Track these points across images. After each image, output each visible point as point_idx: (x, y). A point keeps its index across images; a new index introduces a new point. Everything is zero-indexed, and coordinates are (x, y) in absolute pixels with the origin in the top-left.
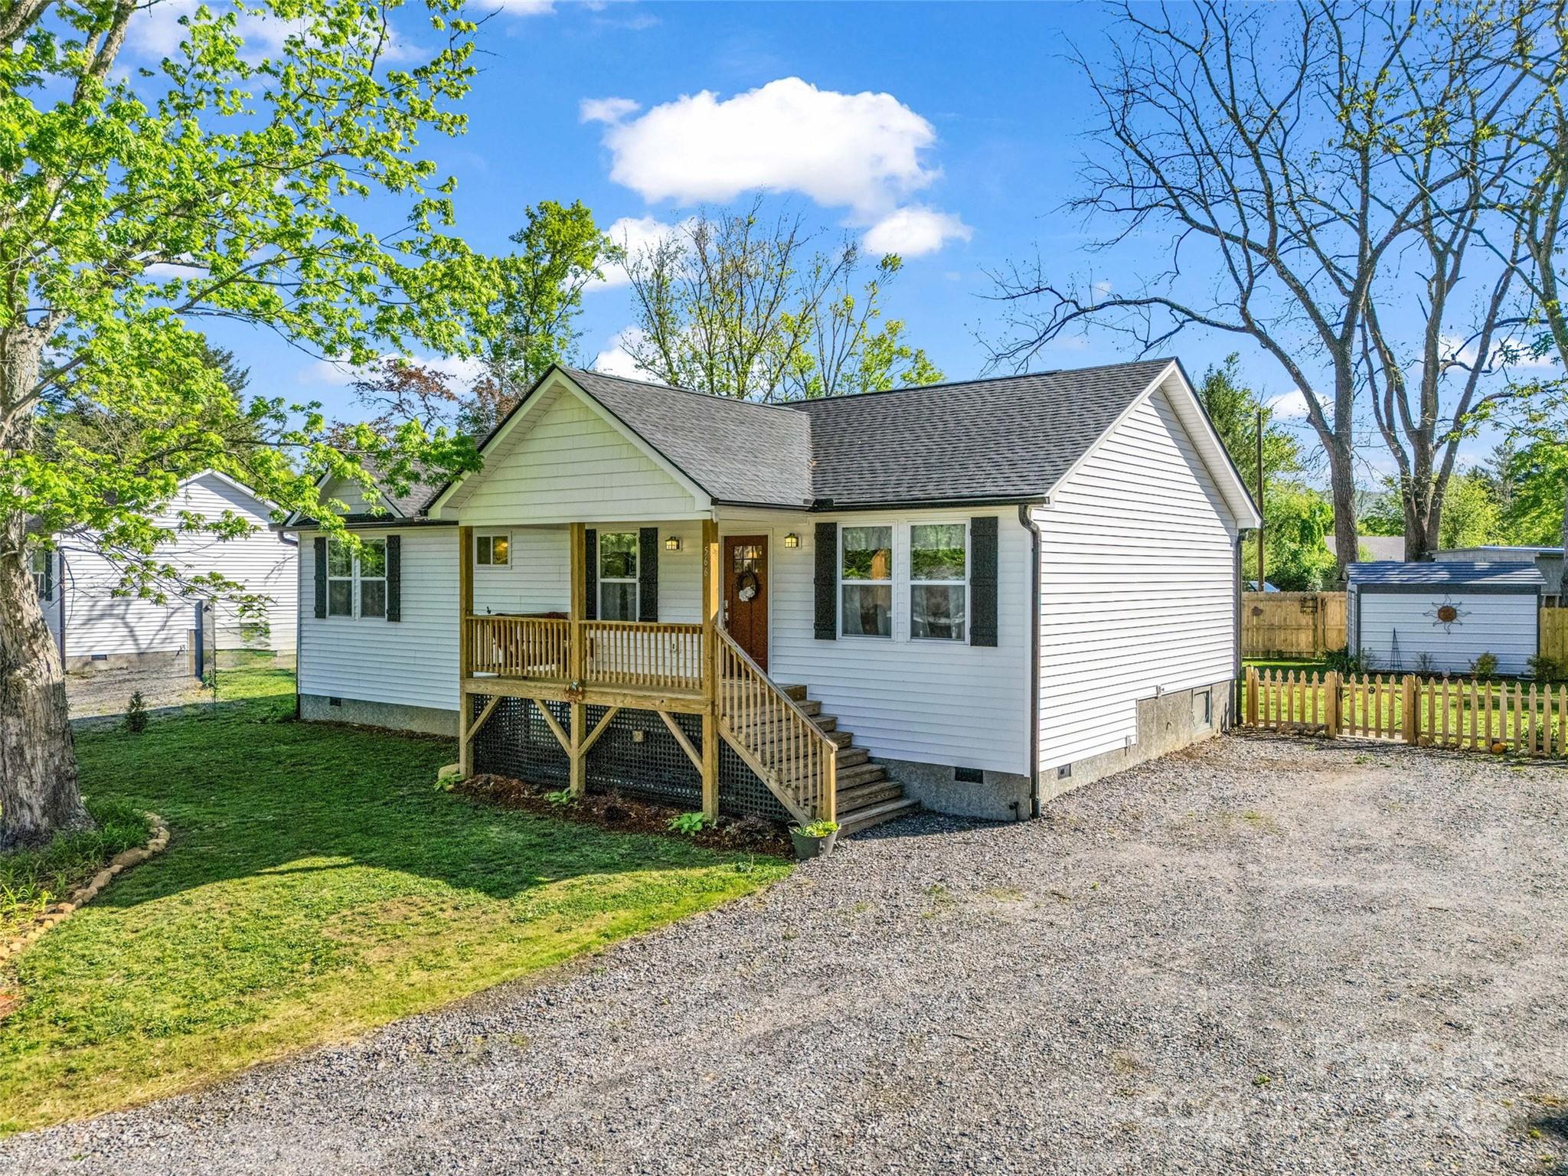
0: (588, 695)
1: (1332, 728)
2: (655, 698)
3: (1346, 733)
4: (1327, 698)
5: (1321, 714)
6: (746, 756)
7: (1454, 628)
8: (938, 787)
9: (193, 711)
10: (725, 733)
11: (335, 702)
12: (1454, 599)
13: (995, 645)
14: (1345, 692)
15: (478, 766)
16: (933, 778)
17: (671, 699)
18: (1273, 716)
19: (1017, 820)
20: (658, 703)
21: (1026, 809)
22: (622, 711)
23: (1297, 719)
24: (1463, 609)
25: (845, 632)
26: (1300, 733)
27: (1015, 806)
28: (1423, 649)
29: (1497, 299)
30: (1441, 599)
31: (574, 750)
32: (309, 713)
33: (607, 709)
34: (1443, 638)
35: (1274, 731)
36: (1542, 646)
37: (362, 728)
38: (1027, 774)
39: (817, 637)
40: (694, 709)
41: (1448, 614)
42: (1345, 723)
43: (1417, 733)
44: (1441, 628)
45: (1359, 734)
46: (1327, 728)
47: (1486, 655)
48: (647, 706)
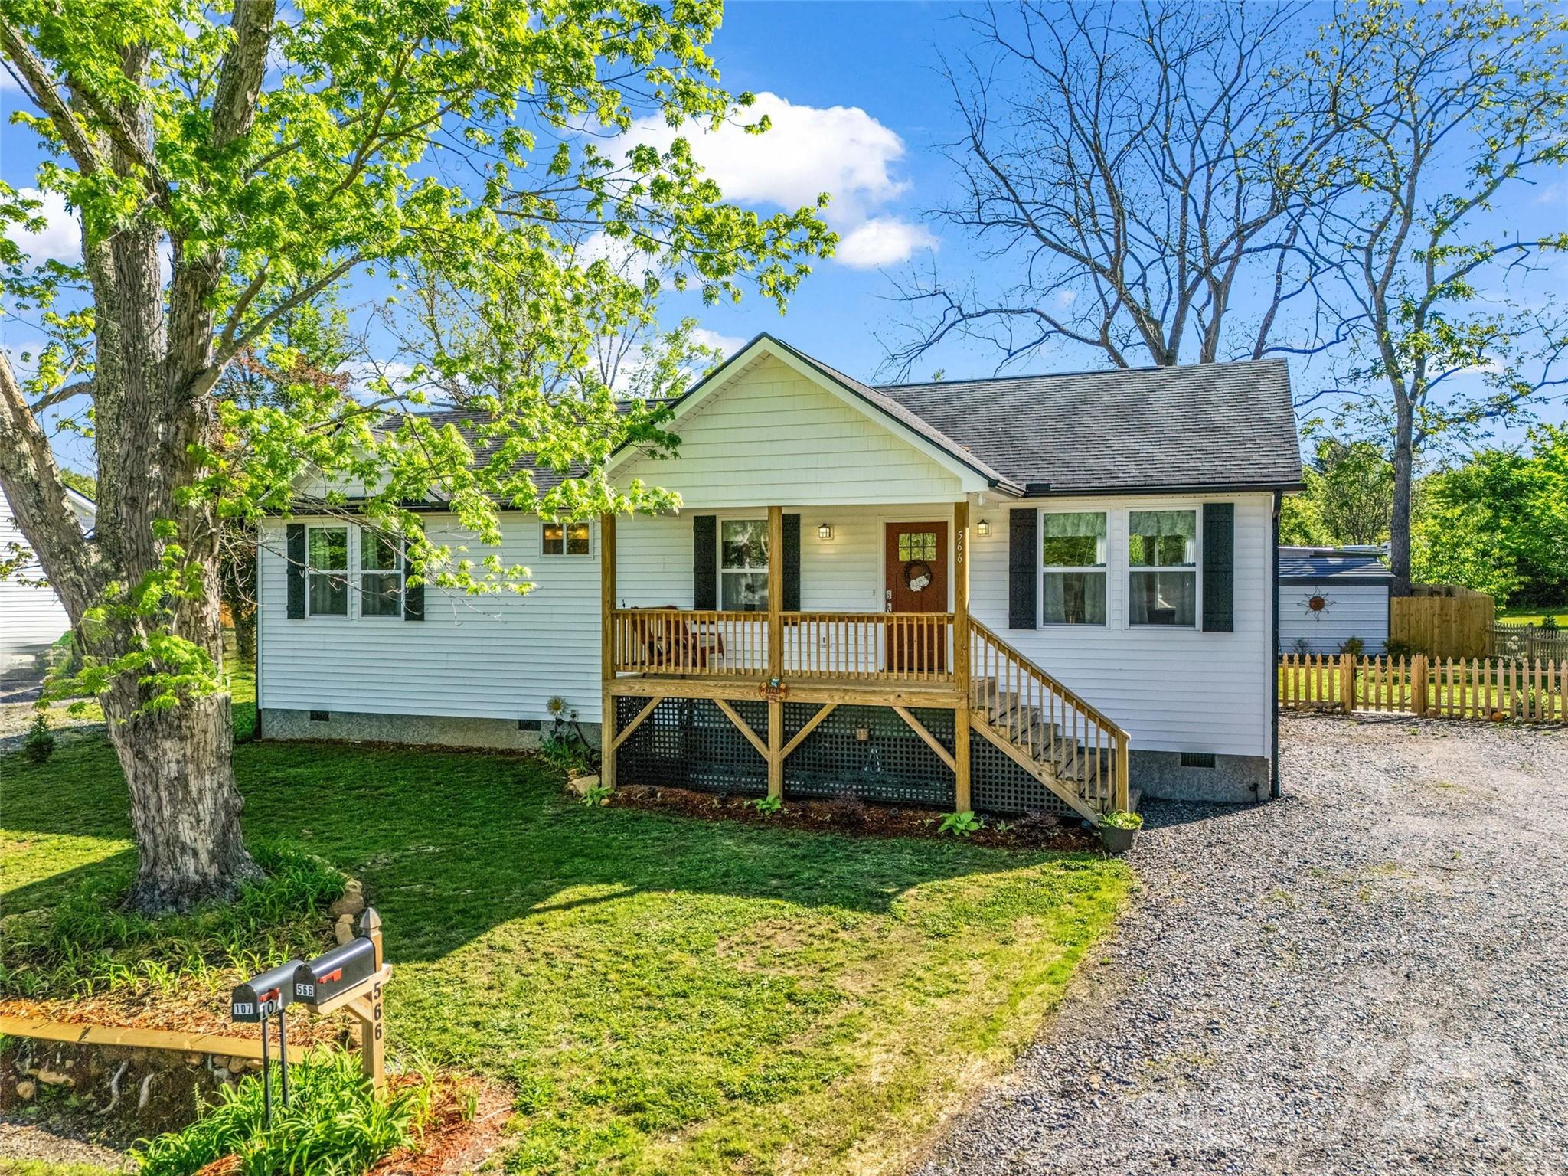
0: (792, 692)
1: (1348, 706)
2: (888, 693)
3: (1360, 710)
4: (1342, 678)
5: (1337, 691)
6: (1010, 751)
7: (1322, 616)
8: (1162, 773)
9: (78, 737)
10: (982, 729)
11: (319, 716)
12: (1323, 590)
13: (1231, 630)
14: (1359, 672)
15: (623, 776)
16: (1155, 766)
17: (911, 693)
18: (1291, 697)
19: (1257, 802)
20: (892, 698)
21: (1264, 791)
22: (839, 707)
23: (1314, 698)
24: (1328, 600)
25: (1046, 621)
26: (1320, 710)
27: (1255, 788)
28: (1299, 636)
29: (1266, 327)
30: (1311, 591)
31: (774, 755)
32: (273, 729)
33: (818, 707)
34: (1314, 625)
35: (1294, 709)
36: (1393, 631)
37: (369, 745)
38: (1268, 755)
39: (1011, 627)
40: (944, 702)
41: (1317, 604)
42: (1359, 700)
43: (1426, 707)
44: (1311, 616)
45: (1372, 710)
46: (1342, 705)
47: (1353, 640)
48: (877, 701)
